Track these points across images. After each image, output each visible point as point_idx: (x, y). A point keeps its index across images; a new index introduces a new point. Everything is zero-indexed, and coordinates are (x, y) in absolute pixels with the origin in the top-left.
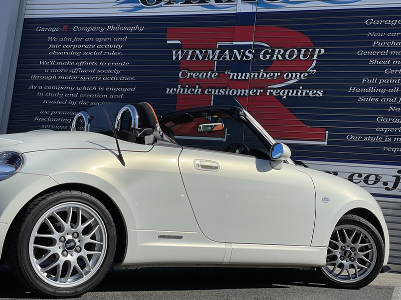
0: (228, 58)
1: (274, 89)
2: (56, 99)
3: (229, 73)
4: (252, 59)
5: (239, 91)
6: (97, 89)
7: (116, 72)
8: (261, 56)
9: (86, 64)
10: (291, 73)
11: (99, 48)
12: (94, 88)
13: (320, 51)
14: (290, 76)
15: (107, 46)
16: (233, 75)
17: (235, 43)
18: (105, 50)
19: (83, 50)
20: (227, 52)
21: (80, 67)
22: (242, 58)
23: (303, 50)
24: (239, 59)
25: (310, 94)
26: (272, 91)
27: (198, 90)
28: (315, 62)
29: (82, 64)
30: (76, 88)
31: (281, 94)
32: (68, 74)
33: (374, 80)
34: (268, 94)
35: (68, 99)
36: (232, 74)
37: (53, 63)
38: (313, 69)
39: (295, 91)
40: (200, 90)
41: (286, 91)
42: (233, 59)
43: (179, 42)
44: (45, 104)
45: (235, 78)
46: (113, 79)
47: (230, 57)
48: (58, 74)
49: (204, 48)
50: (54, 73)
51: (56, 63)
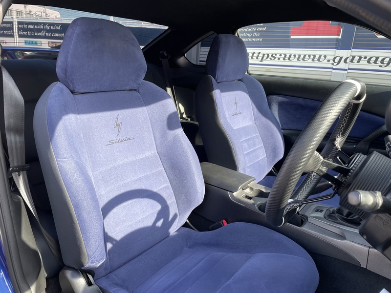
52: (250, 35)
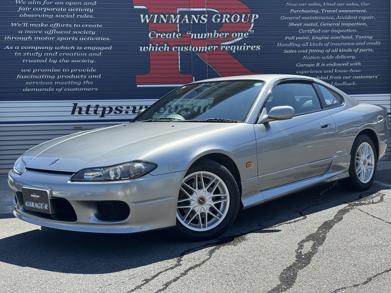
0: (187, 22)
1: (226, 45)
2: (36, 58)
3: (190, 34)
4: (207, 22)
5: (200, 48)
6: (76, 48)
7: (91, 33)
8: (213, 20)
9: (61, 26)
10: (237, 33)
11: (71, 12)
12: (73, 48)
13: (255, 16)
14: (236, 35)
15: (78, 10)
16: (194, 35)
17: (192, 9)
18: (77, 13)
19: (55, 13)
20: (186, 16)
21: (54, 29)
22: (199, 21)
23: (244, 16)
24: (197, 22)
25: (252, 48)
26: (224, 47)
27: (166, 48)
28: (253, 24)
29: (56, 26)
30: (54, 48)
31: (231, 49)
32: (44, 35)
33: (293, 38)
34: (222, 49)
35: (48, 57)
36: (192, 35)
37: (25, 24)
38: (252, 30)
39: (241, 47)
40: (168, 48)
41: (235, 47)
42: (192, 23)
43: (145, 7)
44: (25, 63)
45: (195, 37)
46: (89, 39)
47: (189, 21)
48: (33, 35)
49: (167, 14)
50: (29, 34)
51: (28, 25)
52: (79, 84)
